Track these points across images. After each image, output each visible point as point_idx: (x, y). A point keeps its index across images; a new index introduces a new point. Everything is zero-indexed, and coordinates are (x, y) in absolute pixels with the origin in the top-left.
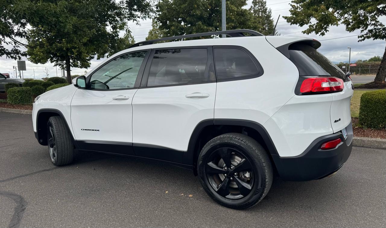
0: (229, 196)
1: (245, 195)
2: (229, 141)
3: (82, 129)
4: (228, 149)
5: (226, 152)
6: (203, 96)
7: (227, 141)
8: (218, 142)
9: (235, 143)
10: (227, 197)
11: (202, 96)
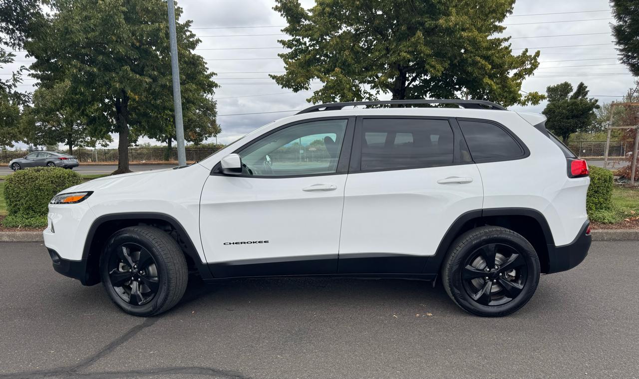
0: (492, 303)
1: (514, 297)
2: (500, 235)
3: (224, 244)
4: (496, 245)
5: (494, 249)
6: (467, 180)
7: (496, 236)
8: (484, 238)
9: (507, 237)
10: (490, 304)
11: (465, 181)
